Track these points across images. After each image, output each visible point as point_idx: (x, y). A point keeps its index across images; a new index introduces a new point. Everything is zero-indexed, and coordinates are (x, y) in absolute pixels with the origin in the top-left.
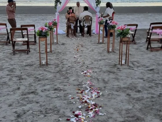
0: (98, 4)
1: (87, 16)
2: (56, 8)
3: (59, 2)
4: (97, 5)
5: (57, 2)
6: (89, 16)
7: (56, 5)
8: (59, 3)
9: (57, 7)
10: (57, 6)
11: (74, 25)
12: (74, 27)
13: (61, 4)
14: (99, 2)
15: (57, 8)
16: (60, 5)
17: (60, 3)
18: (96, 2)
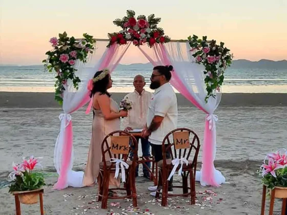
0: (214, 87)
1: (182, 130)
2: (61, 99)
3: (71, 77)
4: (209, 90)
5: (66, 77)
6: (190, 131)
7: (61, 90)
8: (70, 82)
9: (65, 96)
10: (65, 93)
11: (127, 167)
12: (127, 171)
13: (80, 85)
14: (218, 80)
15: (64, 99)
16: (74, 90)
17: (77, 81)
18: (207, 80)
